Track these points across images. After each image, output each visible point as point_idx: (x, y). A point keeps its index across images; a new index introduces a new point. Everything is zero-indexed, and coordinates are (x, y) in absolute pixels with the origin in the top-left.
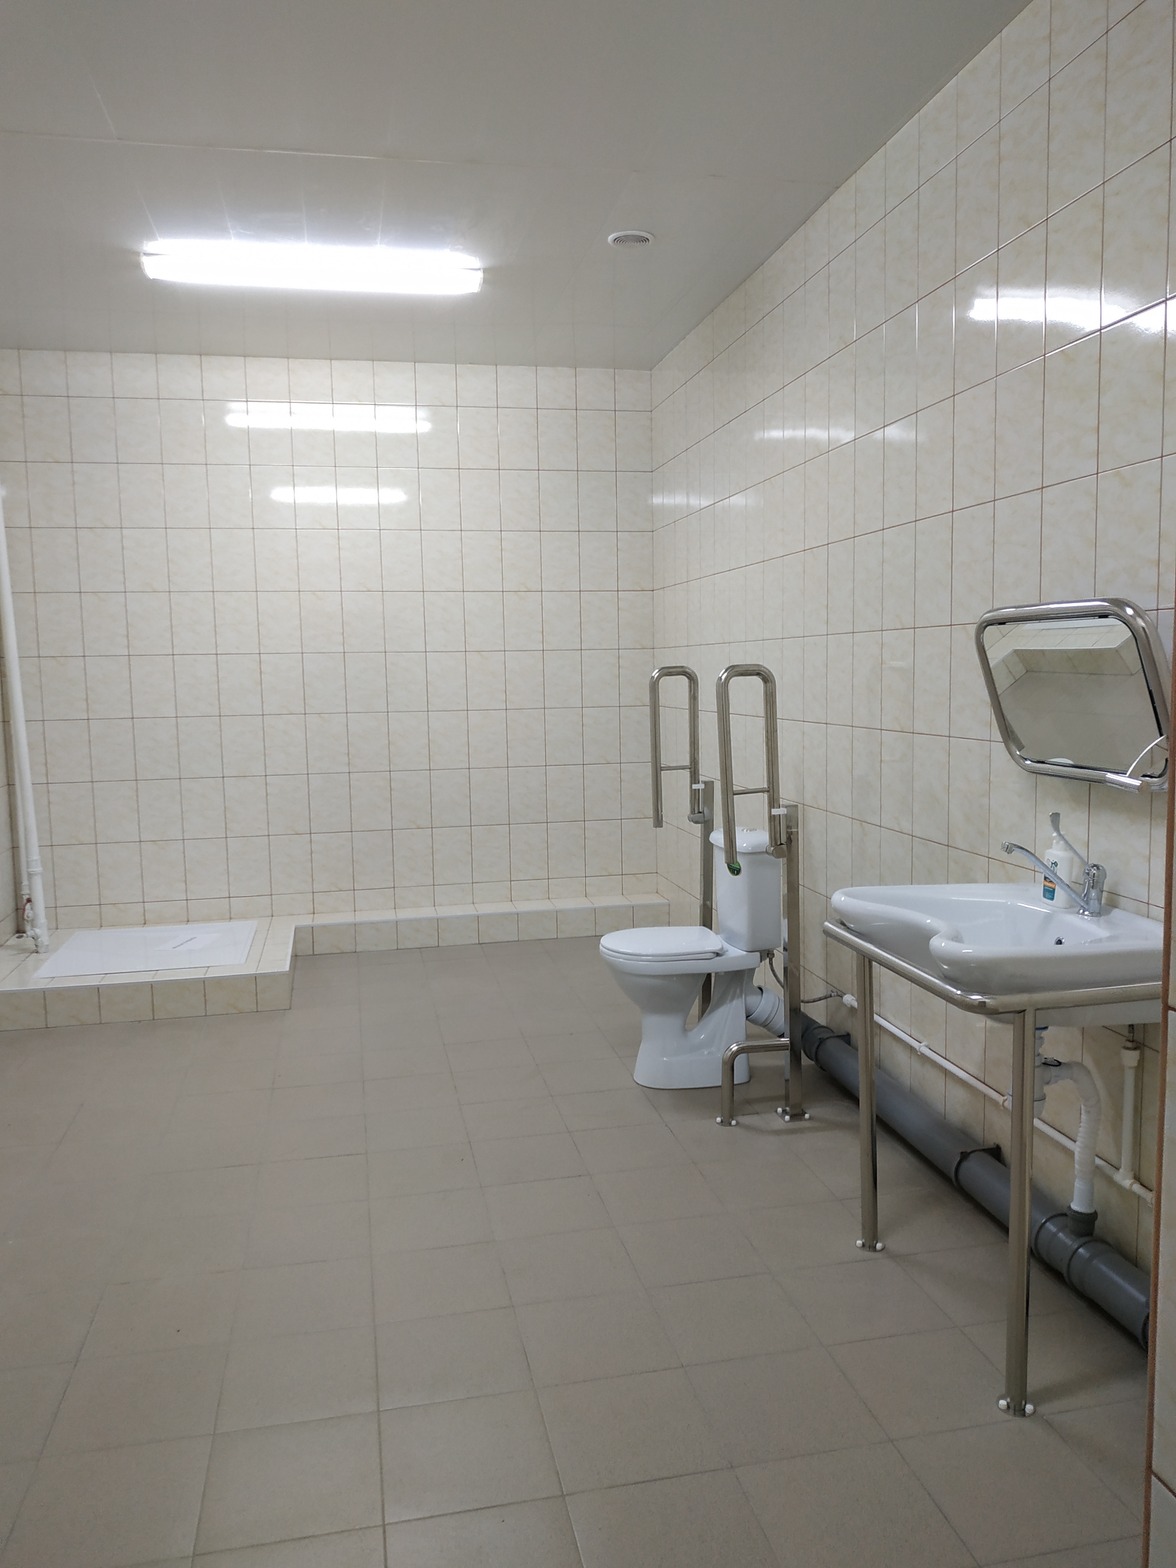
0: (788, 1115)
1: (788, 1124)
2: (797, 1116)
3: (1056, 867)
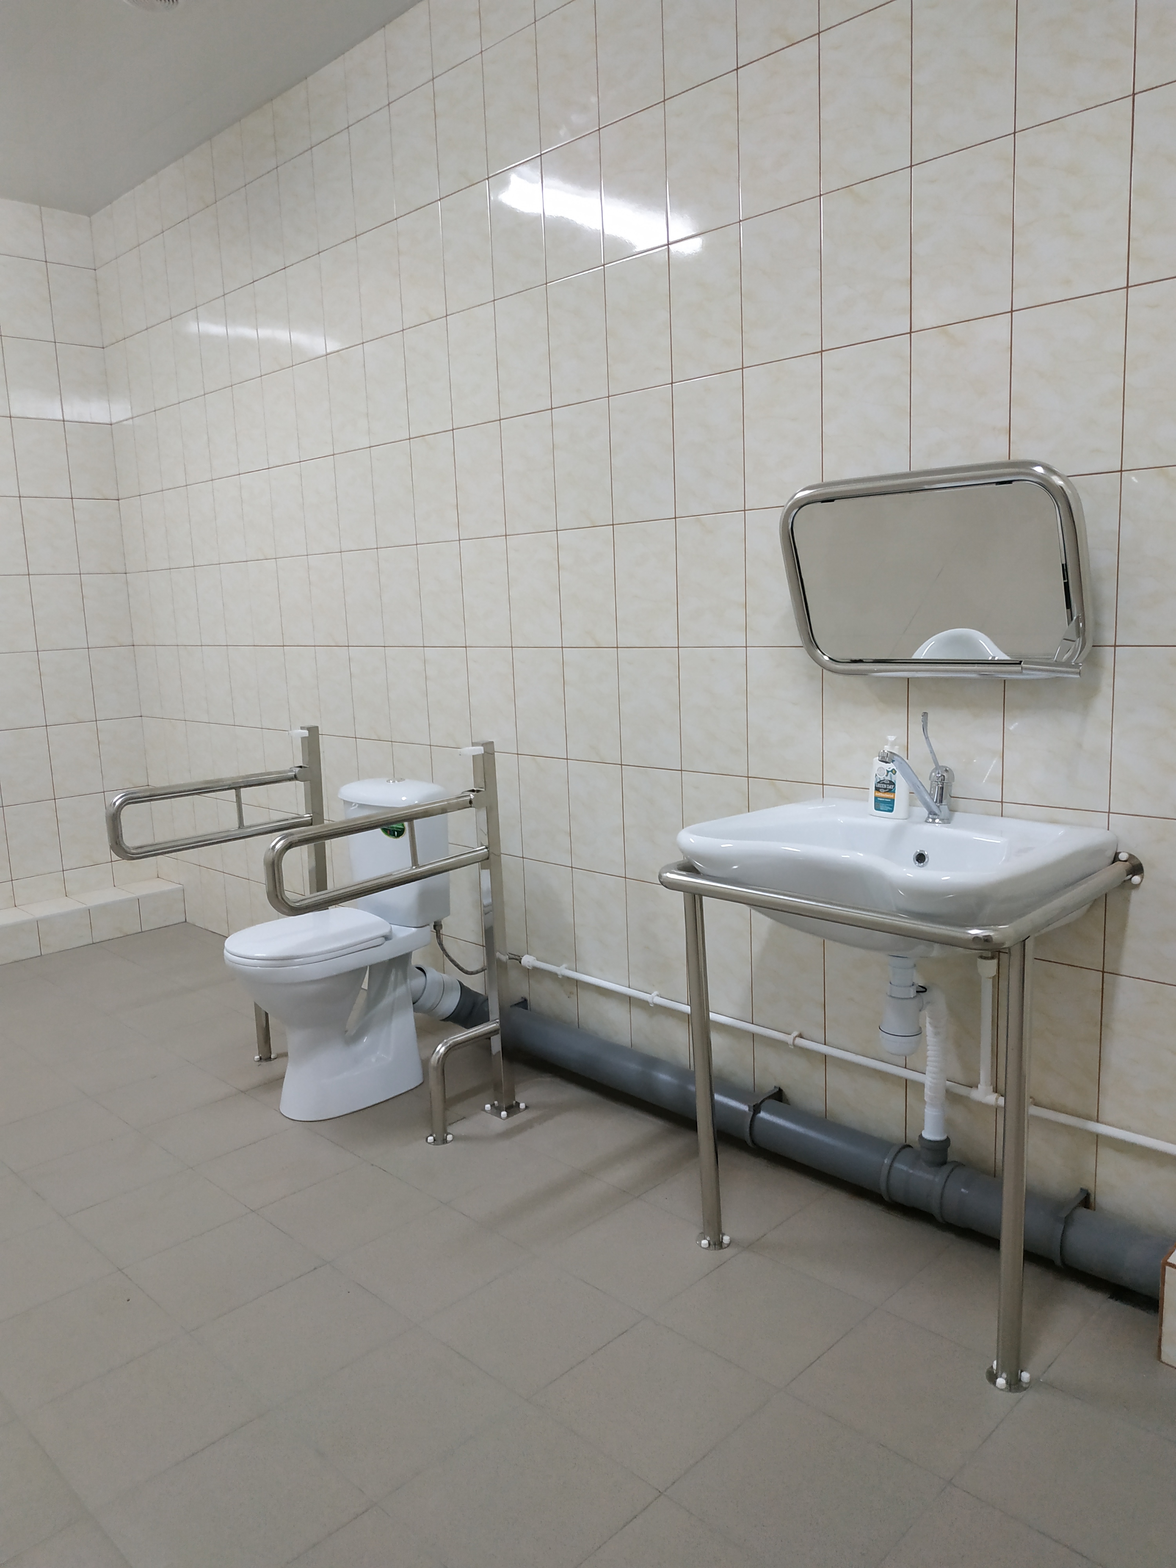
0: (503, 1110)
1: (505, 1121)
2: (512, 1109)
3: (894, 774)
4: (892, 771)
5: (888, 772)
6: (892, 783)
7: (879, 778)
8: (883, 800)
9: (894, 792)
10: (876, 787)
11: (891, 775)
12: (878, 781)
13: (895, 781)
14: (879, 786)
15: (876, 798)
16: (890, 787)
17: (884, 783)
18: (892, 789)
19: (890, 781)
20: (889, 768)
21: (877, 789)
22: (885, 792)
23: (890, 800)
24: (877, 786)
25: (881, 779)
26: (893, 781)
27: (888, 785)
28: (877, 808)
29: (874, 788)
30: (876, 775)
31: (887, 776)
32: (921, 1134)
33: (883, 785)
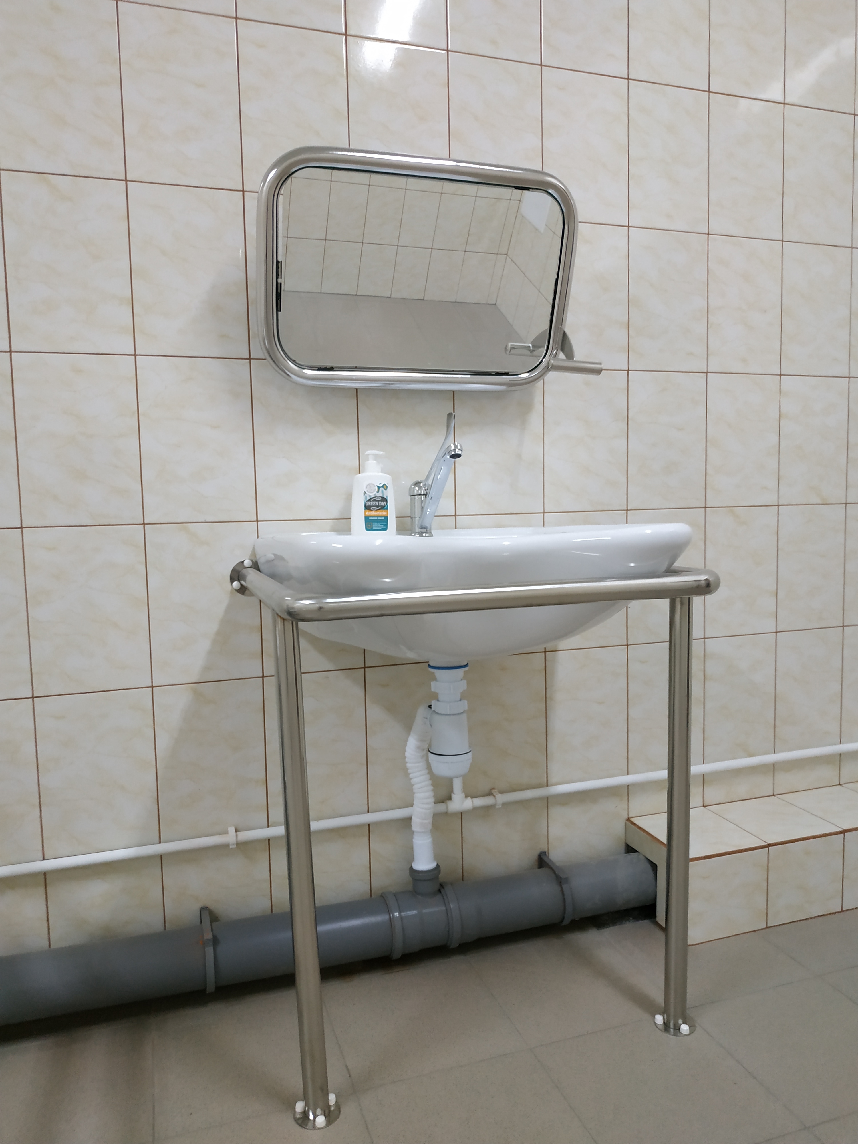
3: (386, 490)
4: (383, 487)
5: (379, 488)
6: (384, 499)
7: (370, 496)
8: (376, 518)
9: (387, 509)
10: (365, 506)
11: (382, 492)
12: (368, 498)
13: (387, 497)
14: (369, 504)
15: (367, 518)
16: (382, 504)
17: (375, 500)
18: (385, 506)
19: (381, 497)
20: (380, 484)
21: (367, 508)
22: (377, 510)
23: (383, 518)
24: (367, 505)
25: (372, 497)
26: (385, 497)
27: (380, 502)
28: (368, 528)
29: (363, 508)
30: (365, 493)
31: (378, 492)
32: (412, 866)
33: (374, 502)
